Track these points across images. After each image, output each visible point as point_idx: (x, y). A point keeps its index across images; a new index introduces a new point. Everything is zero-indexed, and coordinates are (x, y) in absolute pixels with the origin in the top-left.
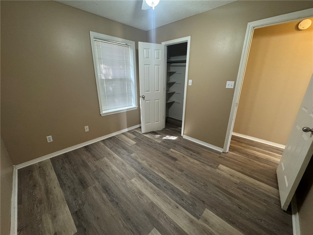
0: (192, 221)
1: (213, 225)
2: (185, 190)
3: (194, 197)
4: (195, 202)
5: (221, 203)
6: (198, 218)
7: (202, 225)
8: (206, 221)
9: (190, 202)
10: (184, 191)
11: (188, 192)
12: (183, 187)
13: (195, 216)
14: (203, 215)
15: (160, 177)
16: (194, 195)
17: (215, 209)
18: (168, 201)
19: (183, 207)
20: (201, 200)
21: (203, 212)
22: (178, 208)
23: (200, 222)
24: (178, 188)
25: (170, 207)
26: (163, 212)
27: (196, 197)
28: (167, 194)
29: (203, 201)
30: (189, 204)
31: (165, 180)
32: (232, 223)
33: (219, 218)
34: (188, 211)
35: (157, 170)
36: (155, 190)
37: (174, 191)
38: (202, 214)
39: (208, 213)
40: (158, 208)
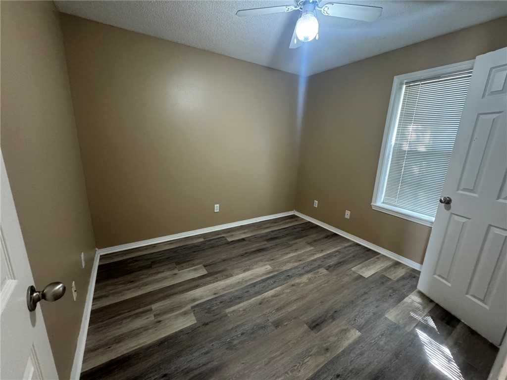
0: (194, 300)
1: (177, 318)
2: (234, 311)
3: (218, 316)
4: (212, 315)
5: (191, 348)
6: (192, 307)
7: (185, 307)
8: (185, 313)
9: (214, 308)
10: (232, 309)
11: (229, 313)
12: (240, 311)
13: (197, 306)
14: (192, 314)
15: (267, 291)
16: (221, 318)
17: (188, 333)
18: (227, 289)
19: (212, 299)
20: (210, 322)
21: (195, 316)
22: (215, 294)
23: (189, 307)
24: (241, 305)
25: (220, 288)
26: (217, 281)
27: (217, 319)
28: (237, 291)
29: (207, 324)
30: (213, 306)
31: (259, 295)
32: (162, 343)
33: (177, 330)
34: (205, 301)
35: (284, 290)
36: (246, 281)
37: (239, 298)
38: (194, 313)
39: (189, 321)
40: (223, 279)
